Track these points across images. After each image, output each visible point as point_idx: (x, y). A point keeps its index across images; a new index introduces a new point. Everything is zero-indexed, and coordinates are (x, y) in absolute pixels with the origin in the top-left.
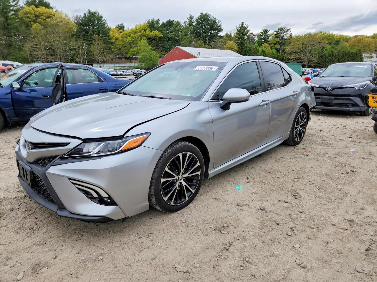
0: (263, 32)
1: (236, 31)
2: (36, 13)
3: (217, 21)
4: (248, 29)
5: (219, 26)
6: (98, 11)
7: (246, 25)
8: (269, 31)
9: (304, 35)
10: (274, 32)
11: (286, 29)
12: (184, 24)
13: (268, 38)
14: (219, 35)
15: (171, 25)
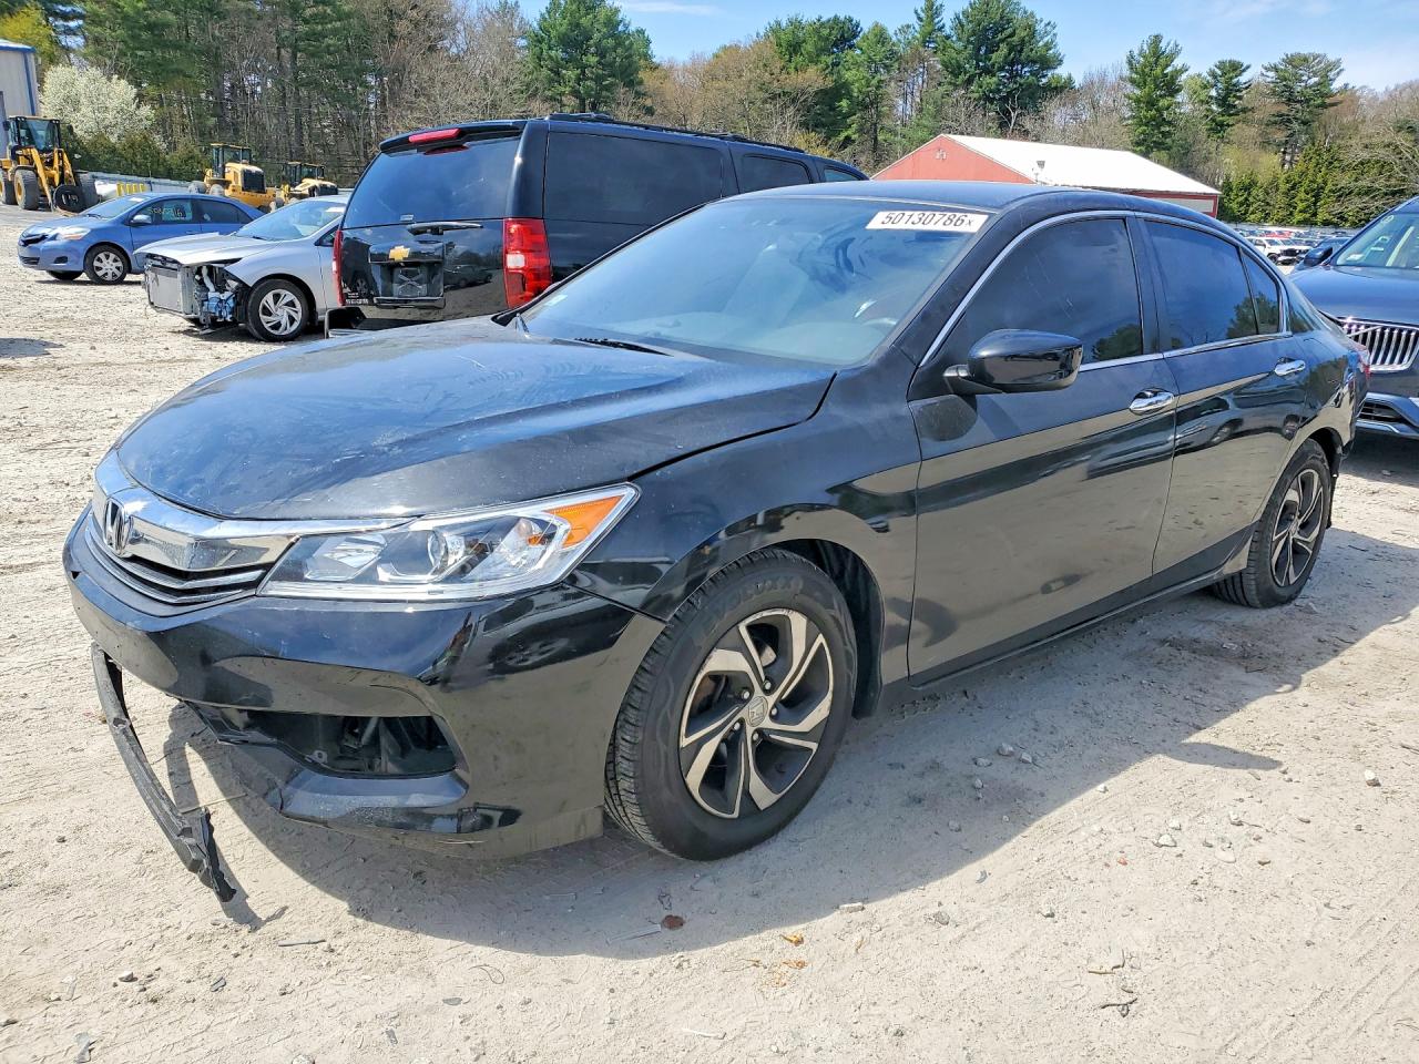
0: (1219, 72)
1: (1126, 72)
3: (1040, 26)
4: (1178, 63)
5: (1048, 46)
7: (1171, 46)
8: (1248, 67)
9: (1393, 87)
10: (1264, 71)
11: (1320, 62)
12: (901, 37)
13: (1240, 98)
14: (1044, 80)
15: (842, 36)
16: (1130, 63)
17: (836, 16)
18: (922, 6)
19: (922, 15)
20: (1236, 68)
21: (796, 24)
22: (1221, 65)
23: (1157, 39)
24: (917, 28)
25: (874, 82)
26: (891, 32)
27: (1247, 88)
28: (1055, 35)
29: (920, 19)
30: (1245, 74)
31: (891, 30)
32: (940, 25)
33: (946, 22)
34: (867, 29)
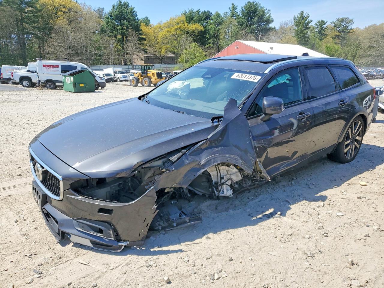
0: (318, 24)
1: (294, 22)
2: (55, 4)
3: (266, 11)
4: (309, 19)
5: (269, 17)
6: (128, 2)
7: (307, 14)
8: (327, 22)
9: (368, 27)
10: (331, 24)
11: (347, 20)
12: (224, 16)
13: (325, 31)
14: (268, 27)
15: (207, 16)
16: (295, 20)
17: (205, 11)
18: (231, 6)
19: (231, 9)
20: (323, 22)
21: (191, 12)
22: (318, 22)
23: (303, 12)
24: (230, 13)
25: (217, 29)
26: (221, 14)
27: (326, 28)
28: (270, 14)
29: (230, 10)
30: (326, 24)
32: (237, 12)
33: (239, 11)
34: (214, 14)
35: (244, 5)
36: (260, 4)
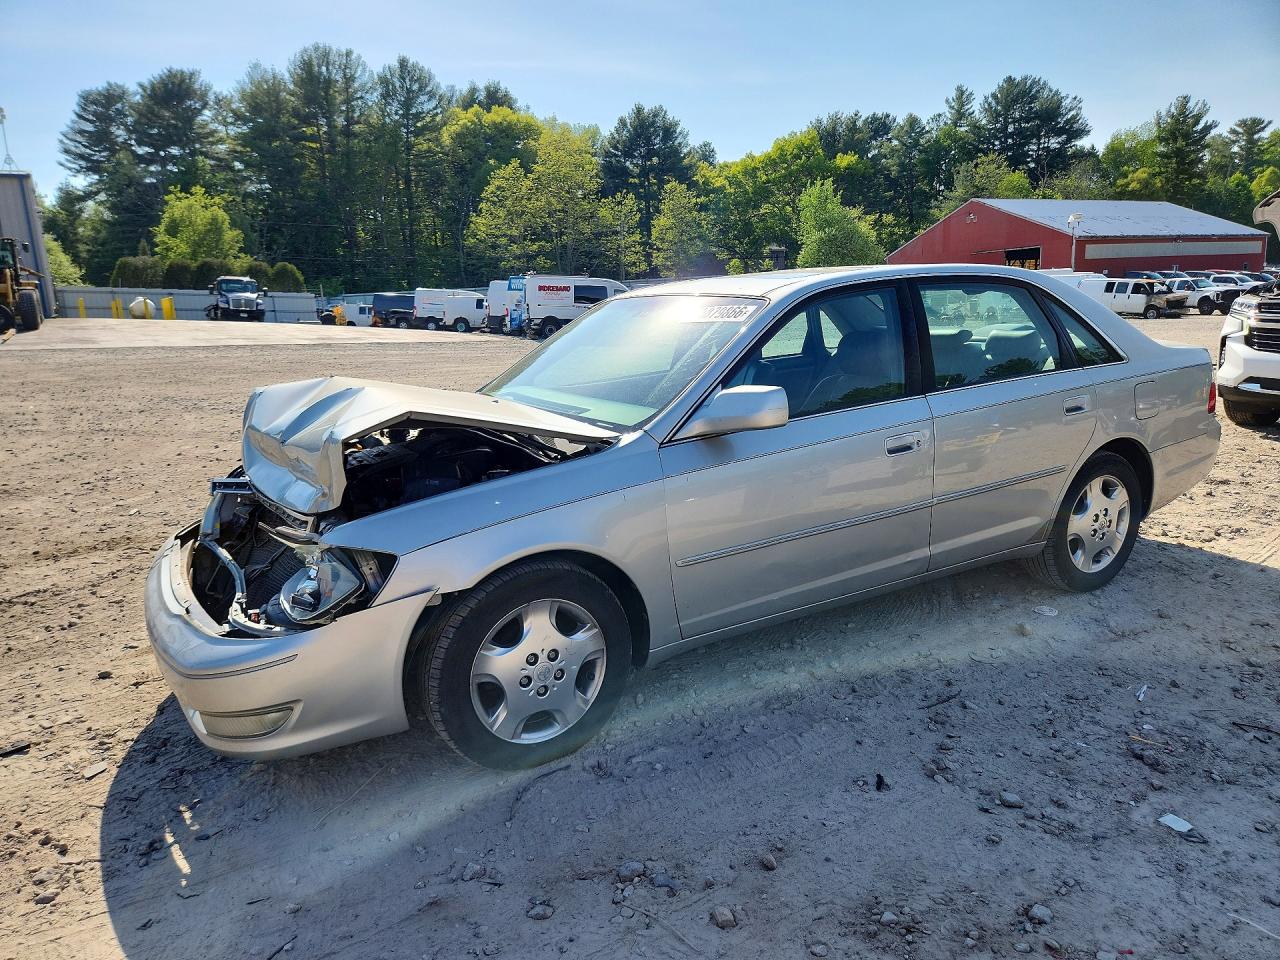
0: (1240, 130)
4: (1206, 121)
5: (1074, 119)
12: (933, 125)
16: (1158, 124)
17: (874, 114)
18: (953, 94)
19: (953, 103)
20: (1257, 124)
22: (1243, 123)
23: (1186, 99)
24: (949, 116)
26: (924, 121)
27: (1268, 142)
28: (1080, 109)
30: (1267, 129)
31: (924, 118)
32: (971, 110)
33: (976, 107)
34: (902, 123)
35: (993, 88)
36: (1044, 83)
